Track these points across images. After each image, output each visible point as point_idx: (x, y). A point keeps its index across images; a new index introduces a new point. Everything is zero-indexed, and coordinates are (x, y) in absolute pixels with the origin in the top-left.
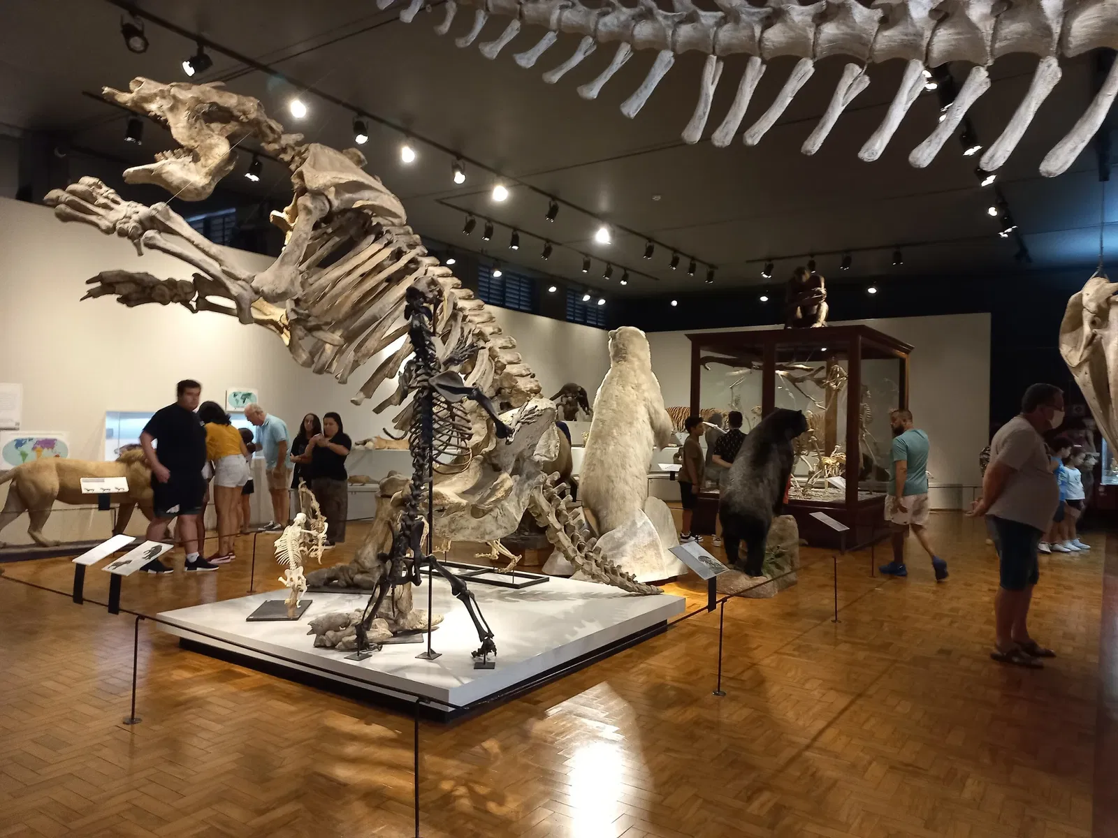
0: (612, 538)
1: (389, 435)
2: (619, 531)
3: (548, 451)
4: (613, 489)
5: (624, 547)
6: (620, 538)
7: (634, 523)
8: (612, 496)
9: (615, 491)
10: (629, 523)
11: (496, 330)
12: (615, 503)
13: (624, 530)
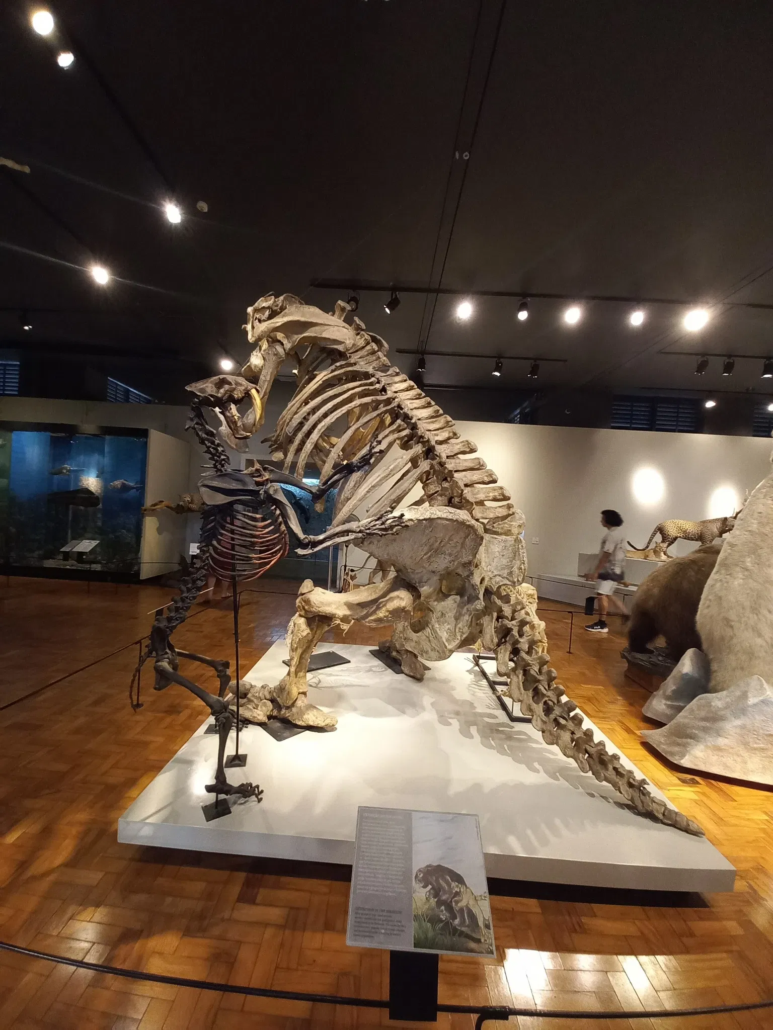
0: (709, 705)
1: (632, 546)
2: (720, 699)
3: (511, 573)
4: (732, 638)
5: (721, 724)
6: (720, 709)
7: (745, 696)
8: (729, 648)
9: (735, 641)
10: (738, 693)
11: (451, 434)
12: (732, 657)
13: (728, 700)
